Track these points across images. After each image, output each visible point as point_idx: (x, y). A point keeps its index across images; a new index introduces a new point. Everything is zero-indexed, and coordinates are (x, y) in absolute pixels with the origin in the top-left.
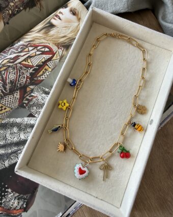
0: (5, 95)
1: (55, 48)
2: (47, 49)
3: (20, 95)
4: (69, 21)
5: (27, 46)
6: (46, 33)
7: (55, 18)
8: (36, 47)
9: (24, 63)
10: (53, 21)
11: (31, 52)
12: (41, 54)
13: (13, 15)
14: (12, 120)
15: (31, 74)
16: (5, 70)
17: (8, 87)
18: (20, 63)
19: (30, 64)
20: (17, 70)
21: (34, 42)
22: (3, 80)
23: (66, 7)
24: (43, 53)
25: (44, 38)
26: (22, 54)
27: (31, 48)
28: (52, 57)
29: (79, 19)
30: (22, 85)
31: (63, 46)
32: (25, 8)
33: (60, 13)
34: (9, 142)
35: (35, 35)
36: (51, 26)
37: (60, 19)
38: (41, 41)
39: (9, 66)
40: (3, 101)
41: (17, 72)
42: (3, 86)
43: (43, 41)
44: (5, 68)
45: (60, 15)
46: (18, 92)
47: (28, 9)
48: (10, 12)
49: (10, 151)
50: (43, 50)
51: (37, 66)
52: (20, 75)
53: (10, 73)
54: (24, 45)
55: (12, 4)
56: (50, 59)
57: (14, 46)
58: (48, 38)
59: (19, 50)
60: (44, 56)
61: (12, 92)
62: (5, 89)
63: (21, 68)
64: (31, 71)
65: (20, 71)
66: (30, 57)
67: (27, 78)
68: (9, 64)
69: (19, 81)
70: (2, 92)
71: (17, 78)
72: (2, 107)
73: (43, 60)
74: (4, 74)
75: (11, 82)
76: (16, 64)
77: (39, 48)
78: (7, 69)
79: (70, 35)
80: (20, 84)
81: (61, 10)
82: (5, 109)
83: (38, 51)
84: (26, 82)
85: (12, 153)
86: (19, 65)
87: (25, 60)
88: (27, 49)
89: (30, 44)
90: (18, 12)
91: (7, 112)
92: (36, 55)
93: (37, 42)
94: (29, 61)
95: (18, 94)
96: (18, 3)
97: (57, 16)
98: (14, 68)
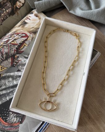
0: (3, 61)
1: (28, 34)
2: (24, 35)
3: (11, 60)
4: (34, 20)
5: (13, 34)
6: (23, 27)
7: (27, 19)
8: (18, 34)
9: (12, 43)
10: (26, 21)
11: (16, 37)
12: (21, 37)
13: (4, 20)
14: (8, 74)
15: (17, 48)
16: (2, 48)
17: (4, 56)
18: (10, 43)
19: (16, 43)
20: (9, 47)
21: (17, 32)
22: (1, 53)
23: (32, 13)
24: (22, 37)
25: (22, 30)
26: (11, 38)
27: (15, 35)
28: (27, 39)
29: (40, 19)
30: (12, 55)
31: (33, 33)
32: (10, 16)
33: (29, 16)
34: (8, 86)
35: (17, 28)
36: (25, 23)
37: (29, 19)
38: (21, 31)
39: (4, 45)
40: (2, 64)
41: (9, 48)
42: (2, 56)
43: (22, 31)
44: (2, 46)
45: (30, 18)
46: (10, 58)
47: (11, 16)
48: (2, 19)
49: (9, 91)
50: (22, 35)
51: (19, 44)
52: (10, 50)
53: (5, 49)
54: (12, 34)
55: (3, 15)
56: (26, 40)
57: (6, 35)
58: (24, 29)
59: (9, 37)
60: (23, 38)
61: (7, 59)
62: (3, 57)
63: (11, 46)
64: (16, 46)
65: (10, 47)
66: (15, 39)
67: (14, 51)
68: (4, 44)
69: (10, 53)
70: (1, 59)
71: (9, 51)
72: (2, 67)
73: (23, 41)
74: (2, 50)
75: (6, 53)
76: (8, 44)
77: (19, 35)
78: (3, 47)
79: (36, 27)
80: (11, 54)
81: (30, 15)
82: (4, 68)
83: (19, 36)
84: (14, 53)
85: (10, 92)
86: (10, 44)
87: (12, 41)
88: (13, 36)
89: (15, 33)
90: (6, 18)
91: (5, 70)
92: (18, 38)
93: (18, 32)
94: (15, 41)
95: (10, 59)
96: (6, 14)
97: (28, 18)
98: (7, 46)
